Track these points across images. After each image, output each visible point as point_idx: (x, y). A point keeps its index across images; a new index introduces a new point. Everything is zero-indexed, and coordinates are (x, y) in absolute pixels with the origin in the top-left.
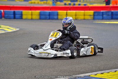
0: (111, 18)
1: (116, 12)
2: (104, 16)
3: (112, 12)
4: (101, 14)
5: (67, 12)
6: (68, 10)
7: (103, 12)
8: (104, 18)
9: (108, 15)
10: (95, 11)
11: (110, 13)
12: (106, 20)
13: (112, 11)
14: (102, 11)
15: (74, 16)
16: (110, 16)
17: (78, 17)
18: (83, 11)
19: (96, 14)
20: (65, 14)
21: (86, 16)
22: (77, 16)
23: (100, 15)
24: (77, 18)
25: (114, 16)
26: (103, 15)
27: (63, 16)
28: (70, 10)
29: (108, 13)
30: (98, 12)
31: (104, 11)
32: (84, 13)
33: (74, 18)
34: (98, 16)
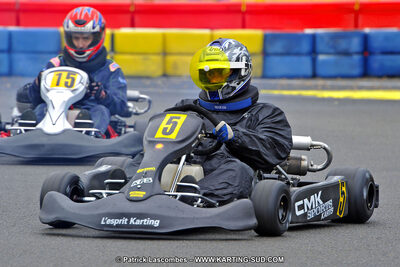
0: (357, 71)
1: (387, 37)
2: (321, 57)
3: (366, 38)
4: (306, 47)
5: (113, 36)
7: (314, 37)
8: (320, 71)
9: (347, 53)
10: (269, 32)
11: (355, 44)
12: (329, 83)
13: (367, 30)
14: (309, 31)
15: (158, 59)
16: (357, 58)
17: (175, 66)
18: (206, 32)
19: (278, 47)
22: (171, 59)
23: (298, 54)
25: (377, 61)
26: (313, 52)
29: (343, 45)
31: (320, 31)
33: (153, 66)
34: (288, 59)
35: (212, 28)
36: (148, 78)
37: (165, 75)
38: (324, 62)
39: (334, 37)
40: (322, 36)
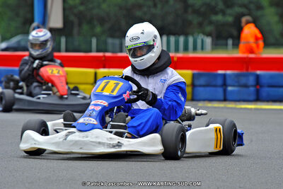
1: (272, 77)
2: (230, 88)
3: (258, 77)
4: (220, 81)
5: (96, 74)
6: (99, 68)
7: (224, 76)
8: (229, 97)
9: (246, 86)
10: (196, 72)
11: (251, 80)
13: (258, 72)
14: (220, 72)
16: (252, 89)
19: (202, 81)
23: (215, 86)
25: (265, 91)
26: (225, 85)
28: (104, 67)
29: (243, 81)
31: (229, 72)
34: (208, 89)
38: (232, 91)
39: (237, 76)
40: (230, 75)
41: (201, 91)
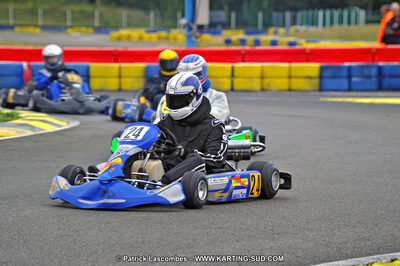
0: (375, 87)
2: (354, 79)
3: (380, 69)
4: (345, 73)
5: (233, 69)
6: (236, 62)
7: (349, 68)
8: (354, 87)
9: (369, 77)
10: (324, 64)
11: (374, 72)
12: (359, 94)
13: (381, 64)
14: (347, 64)
15: (258, 81)
16: (374, 80)
17: (268, 84)
18: (286, 65)
19: (328, 73)
20: (229, 73)
21: (294, 81)
22: (266, 81)
23: (340, 77)
24: (265, 87)
25: (387, 81)
26: (349, 77)
27: (221, 80)
28: (243, 61)
29: (366, 72)
30: (335, 67)
31: (353, 64)
32: (290, 68)
33: (256, 85)
34: (335, 80)
35: (290, 62)
36: (253, 91)
37: (263, 90)
38: (356, 82)
39: (362, 67)
40: (355, 67)
41: (328, 83)
